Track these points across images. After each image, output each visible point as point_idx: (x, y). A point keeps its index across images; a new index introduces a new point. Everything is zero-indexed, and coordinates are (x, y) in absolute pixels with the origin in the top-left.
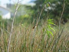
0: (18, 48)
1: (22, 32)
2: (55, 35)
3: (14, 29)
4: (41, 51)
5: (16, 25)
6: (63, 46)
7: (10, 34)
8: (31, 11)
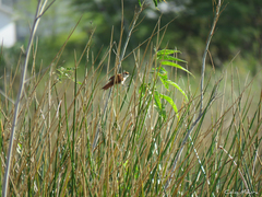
0: (46, 160)
1: (60, 97)
2: (185, 110)
3: (32, 86)
4: (134, 169)
5: (37, 70)
6: (216, 150)
7: (16, 106)
8: (93, 18)
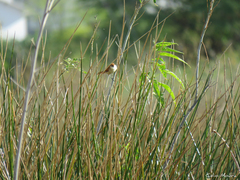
0: (55, 143)
1: (67, 85)
2: (181, 97)
3: (41, 75)
4: (135, 151)
5: (46, 61)
6: (210, 134)
7: (26, 93)
8: (98, 13)
